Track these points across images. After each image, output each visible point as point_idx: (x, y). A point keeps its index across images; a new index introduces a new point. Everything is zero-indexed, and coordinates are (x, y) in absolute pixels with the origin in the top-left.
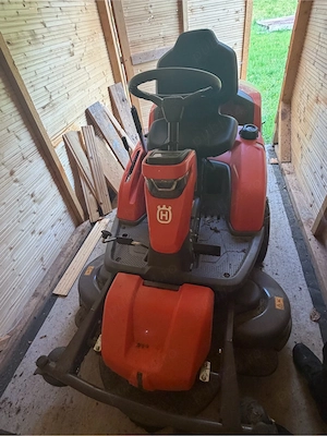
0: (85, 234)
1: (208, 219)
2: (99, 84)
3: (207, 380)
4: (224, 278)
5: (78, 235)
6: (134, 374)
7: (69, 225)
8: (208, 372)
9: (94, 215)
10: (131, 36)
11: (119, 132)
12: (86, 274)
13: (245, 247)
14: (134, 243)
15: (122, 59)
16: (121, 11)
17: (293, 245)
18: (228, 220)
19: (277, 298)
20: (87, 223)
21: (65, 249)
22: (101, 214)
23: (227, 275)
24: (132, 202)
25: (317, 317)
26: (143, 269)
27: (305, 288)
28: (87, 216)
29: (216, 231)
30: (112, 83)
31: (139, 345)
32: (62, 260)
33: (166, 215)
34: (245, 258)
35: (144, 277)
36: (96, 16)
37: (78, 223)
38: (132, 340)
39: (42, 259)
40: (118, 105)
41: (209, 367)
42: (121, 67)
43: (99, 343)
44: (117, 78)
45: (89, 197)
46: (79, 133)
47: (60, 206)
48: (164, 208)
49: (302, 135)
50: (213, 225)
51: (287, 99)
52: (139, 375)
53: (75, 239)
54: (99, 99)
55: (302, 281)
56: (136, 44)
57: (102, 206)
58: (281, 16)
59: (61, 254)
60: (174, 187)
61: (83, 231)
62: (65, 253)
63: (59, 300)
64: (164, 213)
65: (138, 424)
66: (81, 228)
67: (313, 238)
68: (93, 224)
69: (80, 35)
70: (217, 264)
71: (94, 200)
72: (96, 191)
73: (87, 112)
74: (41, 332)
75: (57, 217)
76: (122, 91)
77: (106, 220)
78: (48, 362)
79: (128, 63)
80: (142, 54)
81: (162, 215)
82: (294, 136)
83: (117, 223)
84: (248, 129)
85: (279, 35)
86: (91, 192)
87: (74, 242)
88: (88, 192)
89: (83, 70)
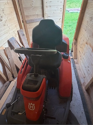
2: (14, 30)
5: (4, 87)
10: (26, 14)
15: (23, 21)
16: (22, 5)
17: (79, 92)
20: (8, 82)
22: (14, 78)
27: (84, 112)
28: (8, 79)
30: (19, 29)
36: (12, 6)
37: (4, 82)
40: (21, 37)
42: (22, 23)
44: (21, 27)
45: (9, 73)
46: (4, 50)
48: (31, 104)
49: (81, 52)
51: (76, 38)
54: (14, 35)
55: (82, 109)
56: (27, 16)
57: (14, 75)
58: (72, 8)
61: (6, 86)
66: (5, 84)
67: (86, 91)
68: (10, 82)
69: (5, 13)
71: (11, 73)
72: (12, 70)
73: (8, 41)
76: (23, 32)
77: (15, 80)
79: (25, 22)
80: (30, 20)
81: (31, 107)
82: (78, 51)
83: (16, 91)
85: (72, 14)
86: (10, 71)
87: (2, 91)
88: (8, 70)
89: (7, 26)
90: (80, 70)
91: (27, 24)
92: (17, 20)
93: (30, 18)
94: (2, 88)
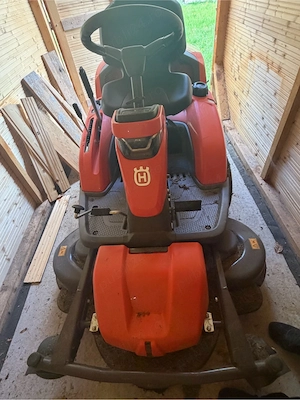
0: (46, 215)
1: (175, 178)
2: (30, 51)
3: (213, 330)
4: (206, 230)
5: (38, 217)
6: (142, 344)
7: (26, 208)
8: (211, 322)
9: (53, 194)
11: (62, 104)
12: (60, 254)
13: (216, 198)
14: (111, 212)
15: (51, 23)
18: (194, 176)
19: (251, 240)
20: (46, 203)
21: (27, 233)
22: (59, 192)
23: (208, 227)
24: (96, 172)
25: (280, 249)
26: (125, 237)
27: (265, 227)
28: (45, 196)
29: (185, 188)
30: (44, 51)
31: (139, 315)
32: (27, 245)
33: (144, 177)
34: (219, 208)
35: (128, 245)
37: (36, 204)
38: (131, 311)
39: (3, 249)
40: (56, 76)
41: (210, 317)
42: (51, 33)
43: (94, 324)
44: (49, 47)
45: (43, 176)
46: (19, 106)
47: (12, 188)
48: (141, 169)
49: (238, 92)
50: (182, 183)
51: (220, 61)
52: (147, 344)
53: (36, 222)
54: (34, 68)
55: (261, 221)
56: (64, 7)
57: (59, 184)
59: (24, 240)
60: (149, 145)
61: (44, 212)
62: (29, 238)
63: (32, 288)
64: (142, 175)
65: (146, 389)
66: (40, 209)
67: (264, 183)
68: (53, 203)
70: (196, 219)
71: (49, 178)
72: (50, 169)
73: (23, 83)
74: (20, 326)
75: (11, 202)
76: (57, 60)
77: (66, 197)
78: (41, 358)
79: (58, 29)
80: (72, 20)
81: (140, 177)
82: (231, 95)
83: (84, 197)
84: (199, 86)
85: (195, 7)
86: (45, 170)
87: (36, 224)
88: (41, 170)
89: (10, 34)
90: (243, 142)
91: (67, 35)
92: (33, 19)
93: (74, 12)
94: (33, 218)
